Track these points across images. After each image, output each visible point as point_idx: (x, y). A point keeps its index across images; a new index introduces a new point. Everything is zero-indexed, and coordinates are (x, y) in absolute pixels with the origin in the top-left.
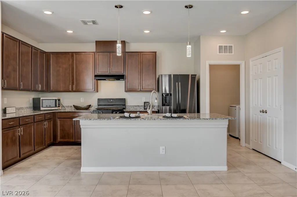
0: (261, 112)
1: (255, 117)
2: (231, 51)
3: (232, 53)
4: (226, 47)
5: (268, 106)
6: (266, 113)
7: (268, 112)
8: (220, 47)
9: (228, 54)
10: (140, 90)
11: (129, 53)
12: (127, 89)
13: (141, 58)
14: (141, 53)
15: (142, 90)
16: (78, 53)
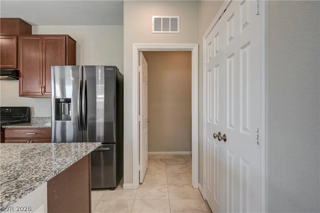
0: (215, 137)
1: (209, 143)
2: (174, 28)
3: (177, 30)
4: (166, 20)
5: (228, 127)
6: (225, 140)
7: (227, 138)
8: (157, 21)
9: (170, 32)
10: (42, 94)
11: (26, 36)
12: (22, 92)
13: (44, 45)
14: (44, 37)
15: (44, 93)
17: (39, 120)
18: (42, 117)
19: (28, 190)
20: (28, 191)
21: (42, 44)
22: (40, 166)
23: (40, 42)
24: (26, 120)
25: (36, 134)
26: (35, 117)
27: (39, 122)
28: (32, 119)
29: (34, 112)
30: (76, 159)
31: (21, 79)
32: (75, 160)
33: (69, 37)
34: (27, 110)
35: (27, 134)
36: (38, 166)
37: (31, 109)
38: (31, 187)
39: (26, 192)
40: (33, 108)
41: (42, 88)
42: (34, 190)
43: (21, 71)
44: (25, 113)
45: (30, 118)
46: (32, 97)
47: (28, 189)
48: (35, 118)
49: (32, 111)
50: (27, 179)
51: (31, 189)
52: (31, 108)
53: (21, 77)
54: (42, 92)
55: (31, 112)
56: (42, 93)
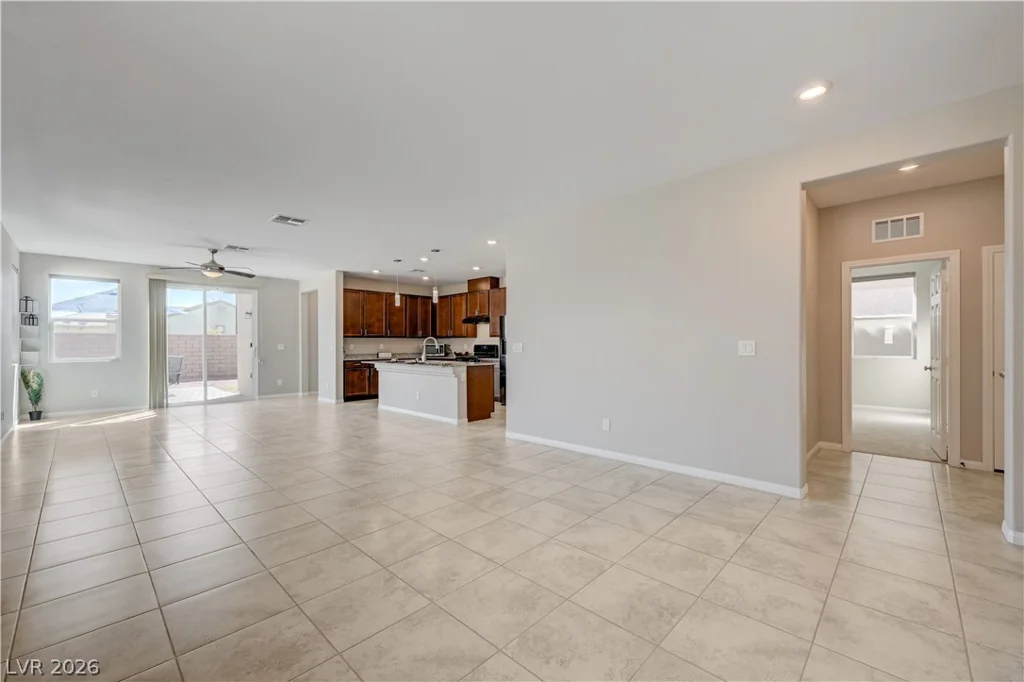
11: (493, 290)
12: (490, 333)
16: (454, 296)
31: (489, 323)
37: (498, 347)
43: (489, 317)
52: (498, 345)
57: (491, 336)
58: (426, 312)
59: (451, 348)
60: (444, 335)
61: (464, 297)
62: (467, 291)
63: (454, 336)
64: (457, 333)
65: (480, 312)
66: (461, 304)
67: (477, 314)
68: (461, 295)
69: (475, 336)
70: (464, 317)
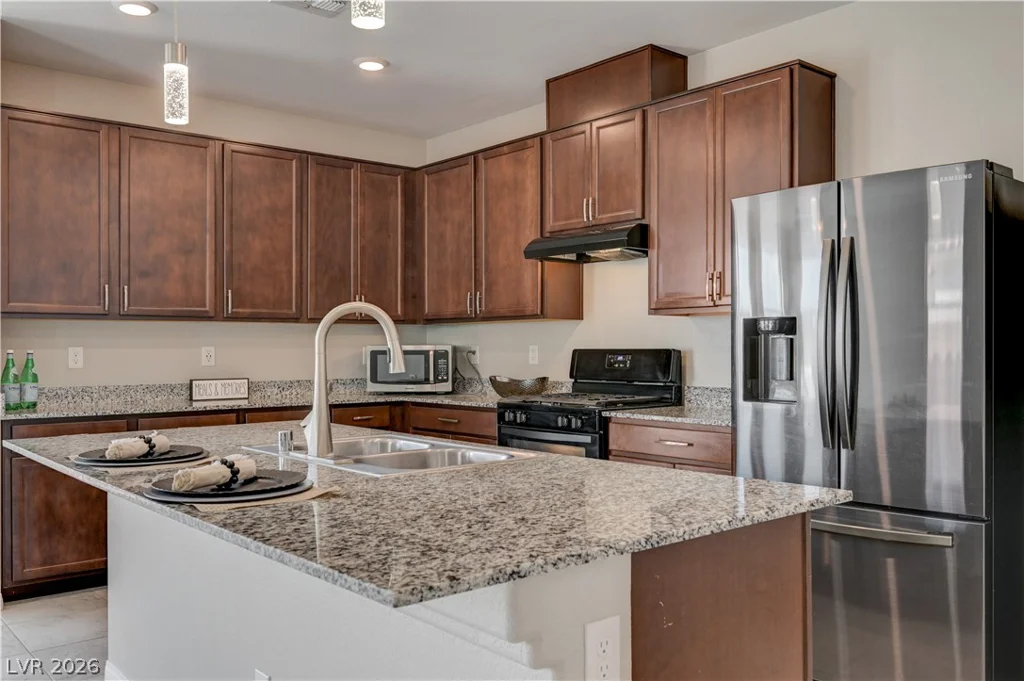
10: (712, 304)
11: (666, 103)
12: (655, 299)
13: (719, 120)
14: (719, 89)
15: (720, 299)
16: (492, 152)
17: (709, 399)
18: (715, 389)
19: (573, 556)
20: (574, 559)
21: (714, 115)
22: (625, 519)
23: (708, 113)
24: (668, 396)
25: (690, 445)
26: (696, 388)
27: (708, 406)
28: (688, 395)
29: (692, 367)
30: (725, 521)
31: (653, 253)
32: (719, 522)
33: (803, 65)
34: (673, 361)
35: (668, 443)
36: (620, 518)
37: (685, 357)
38: (580, 552)
39: (568, 559)
40: (691, 352)
41: (712, 279)
42: (587, 562)
43: (654, 227)
44: (666, 370)
45: (680, 390)
46: (688, 315)
47: (573, 553)
48: (697, 391)
49: (686, 363)
50: (581, 538)
51: (580, 556)
52: (685, 352)
53: (653, 248)
54: (712, 295)
55: (685, 367)
56: (712, 300)
57: (655, 310)
58: (383, 225)
59: (477, 360)
60: (450, 310)
61: (531, 156)
62: (543, 127)
63: (490, 317)
64: (503, 303)
65: (603, 205)
66: (517, 187)
67: (587, 216)
68: (518, 145)
69: (576, 312)
70: (530, 234)
